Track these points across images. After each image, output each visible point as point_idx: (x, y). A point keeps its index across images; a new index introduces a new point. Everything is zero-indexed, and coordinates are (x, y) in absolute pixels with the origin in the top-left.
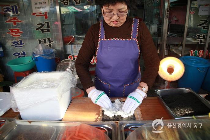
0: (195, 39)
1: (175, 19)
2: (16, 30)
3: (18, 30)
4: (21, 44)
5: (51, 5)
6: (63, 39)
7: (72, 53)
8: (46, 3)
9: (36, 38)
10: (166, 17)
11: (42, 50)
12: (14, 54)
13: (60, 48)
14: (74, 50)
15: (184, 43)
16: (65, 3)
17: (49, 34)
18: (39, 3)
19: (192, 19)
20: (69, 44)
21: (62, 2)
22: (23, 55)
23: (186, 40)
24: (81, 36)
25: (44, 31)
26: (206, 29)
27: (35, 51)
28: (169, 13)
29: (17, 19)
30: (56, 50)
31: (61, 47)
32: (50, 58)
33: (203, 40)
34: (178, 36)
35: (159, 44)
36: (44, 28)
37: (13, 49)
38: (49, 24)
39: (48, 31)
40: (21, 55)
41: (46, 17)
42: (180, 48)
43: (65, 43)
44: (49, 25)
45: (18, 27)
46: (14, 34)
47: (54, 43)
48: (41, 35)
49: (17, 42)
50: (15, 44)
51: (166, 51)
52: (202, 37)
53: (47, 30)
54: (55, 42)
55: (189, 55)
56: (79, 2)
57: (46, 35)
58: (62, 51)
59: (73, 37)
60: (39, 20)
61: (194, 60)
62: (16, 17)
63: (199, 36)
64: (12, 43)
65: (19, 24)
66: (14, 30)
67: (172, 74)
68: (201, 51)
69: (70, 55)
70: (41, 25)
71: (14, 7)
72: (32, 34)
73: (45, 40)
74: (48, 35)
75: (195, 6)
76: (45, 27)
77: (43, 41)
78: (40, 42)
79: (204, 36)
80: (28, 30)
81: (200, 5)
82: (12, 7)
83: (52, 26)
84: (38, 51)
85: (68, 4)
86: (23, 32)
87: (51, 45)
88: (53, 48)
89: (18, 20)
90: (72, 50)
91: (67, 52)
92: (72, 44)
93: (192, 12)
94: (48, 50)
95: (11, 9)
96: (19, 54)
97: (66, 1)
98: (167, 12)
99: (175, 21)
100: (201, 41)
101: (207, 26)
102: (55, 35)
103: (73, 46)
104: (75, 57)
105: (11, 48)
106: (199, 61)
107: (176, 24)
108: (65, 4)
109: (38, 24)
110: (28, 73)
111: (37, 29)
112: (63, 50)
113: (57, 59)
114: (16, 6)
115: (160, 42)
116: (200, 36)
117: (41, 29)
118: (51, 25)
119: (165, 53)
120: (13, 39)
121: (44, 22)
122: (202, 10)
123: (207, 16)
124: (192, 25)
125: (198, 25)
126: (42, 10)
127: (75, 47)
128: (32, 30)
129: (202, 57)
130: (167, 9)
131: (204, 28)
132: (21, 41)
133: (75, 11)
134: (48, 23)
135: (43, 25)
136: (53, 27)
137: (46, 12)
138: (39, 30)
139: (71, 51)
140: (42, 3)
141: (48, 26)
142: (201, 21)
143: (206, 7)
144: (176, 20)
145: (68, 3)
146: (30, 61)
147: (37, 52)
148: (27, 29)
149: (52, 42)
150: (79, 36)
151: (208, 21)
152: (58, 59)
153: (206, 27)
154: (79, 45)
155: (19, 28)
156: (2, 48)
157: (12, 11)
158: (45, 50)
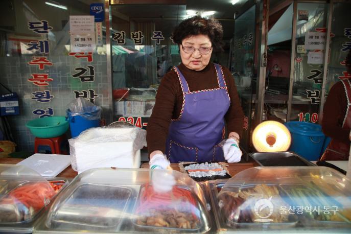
0: (305, 97)
1: (277, 69)
2: (43, 77)
3: (46, 77)
4: (48, 97)
5: (99, 42)
6: (113, 91)
7: (125, 114)
8: (91, 39)
9: (72, 89)
10: (263, 65)
11: (82, 106)
12: (35, 112)
13: (108, 106)
14: (128, 108)
15: (289, 103)
16: (119, 40)
17: (92, 84)
18: (82, 39)
19: (302, 69)
20: (121, 101)
21: (115, 39)
22: (49, 114)
23: (292, 98)
24: (139, 89)
25: (85, 79)
26: (319, 82)
27: (71, 107)
28: (266, 59)
29: (46, 60)
30: (101, 107)
31: (110, 105)
32: (94, 118)
33: (315, 98)
34: (282, 93)
35: (254, 104)
36: (85, 74)
37: (34, 105)
38: (94, 69)
39: (92, 79)
40: (45, 114)
41: (90, 59)
42: (285, 111)
43: (115, 98)
44: (93, 71)
45: (45, 72)
46: (39, 82)
47: (98, 97)
48: (80, 86)
49: (42, 95)
50: (39, 96)
51: (264, 114)
52: (314, 93)
53: (89, 79)
54: (101, 96)
55: (297, 120)
56: (140, 40)
57: (87, 85)
58: (110, 109)
59: (127, 90)
60: (79, 63)
61: (304, 127)
62: (46, 57)
63: (310, 93)
64: (34, 95)
65: (48, 68)
66: (38, 76)
67: (274, 145)
68: (315, 115)
69: (122, 116)
70: (81, 71)
71: (44, 43)
72: (67, 83)
73: (85, 93)
74: (90, 85)
75: (302, 51)
76: (88, 73)
77: (82, 94)
78: (77, 95)
79: (317, 92)
80: (61, 77)
81: (308, 51)
82: (42, 43)
83: (98, 73)
84: (76, 107)
85: (123, 42)
86: (52, 79)
87: (93, 100)
88: (97, 104)
89: (48, 62)
90: (125, 110)
91: (117, 112)
92: (125, 100)
93: (298, 59)
94: (89, 107)
95: (39, 45)
96: (43, 112)
97: (121, 38)
98: (264, 59)
99: (277, 73)
100: (314, 100)
101: (321, 79)
102: (100, 85)
103: (127, 102)
104: (129, 120)
105: (31, 103)
106: (311, 128)
107: (280, 76)
108: (119, 42)
109: (76, 69)
110: (57, 141)
111: (74, 76)
112: (112, 109)
113: (101, 122)
114: (46, 42)
115: (255, 101)
116: (312, 92)
117: (81, 76)
118: (96, 71)
119: (263, 117)
120: (37, 90)
121: (85, 67)
122: (312, 58)
123: (319, 65)
124: (301, 78)
125: (308, 78)
126: (85, 49)
127: (129, 105)
128: (67, 77)
129: (317, 123)
130: (265, 54)
131: (316, 81)
132: (48, 93)
133: (124, 52)
134: (91, 68)
135: (84, 70)
136: (100, 74)
137: (90, 52)
138: (78, 77)
139: (123, 111)
140: (86, 40)
141: (92, 73)
142: (312, 71)
143: (317, 53)
144: (278, 71)
145: (123, 40)
146: (59, 124)
147: (74, 109)
148: (59, 75)
149: (96, 96)
150: (136, 89)
151: (320, 73)
152: (103, 121)
153: (319, 81)
154: (135, 102)
155: (47, 73)
156: (17, 102)
157: (40, 48)
158: (86, 107)
